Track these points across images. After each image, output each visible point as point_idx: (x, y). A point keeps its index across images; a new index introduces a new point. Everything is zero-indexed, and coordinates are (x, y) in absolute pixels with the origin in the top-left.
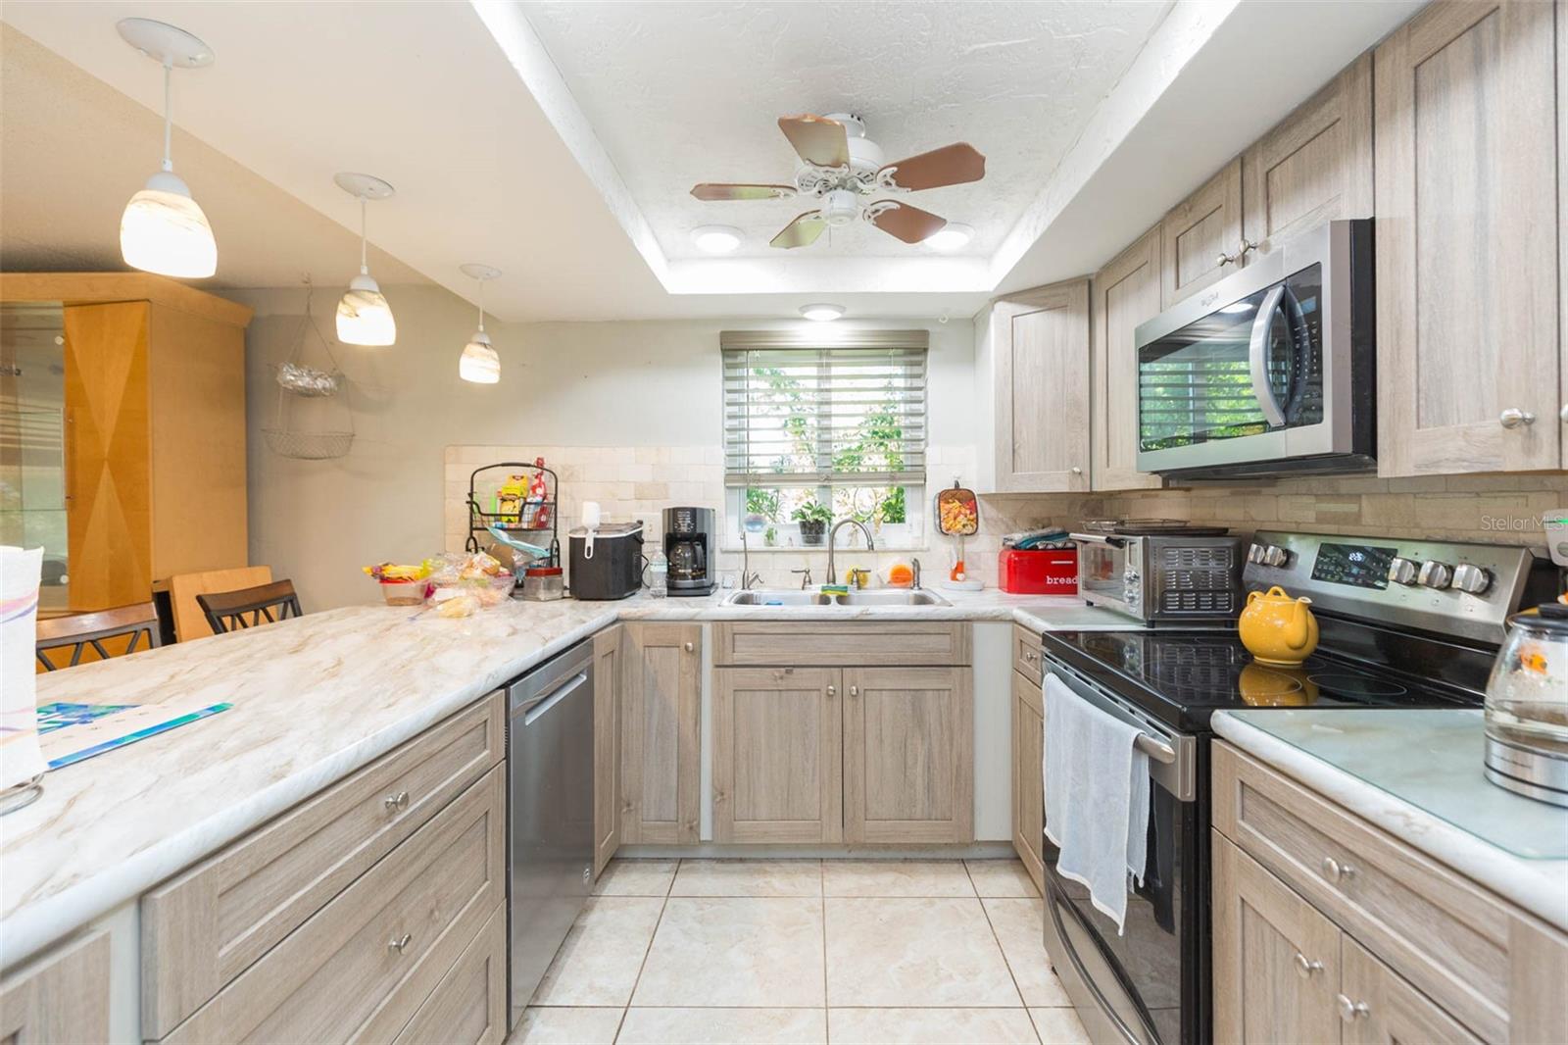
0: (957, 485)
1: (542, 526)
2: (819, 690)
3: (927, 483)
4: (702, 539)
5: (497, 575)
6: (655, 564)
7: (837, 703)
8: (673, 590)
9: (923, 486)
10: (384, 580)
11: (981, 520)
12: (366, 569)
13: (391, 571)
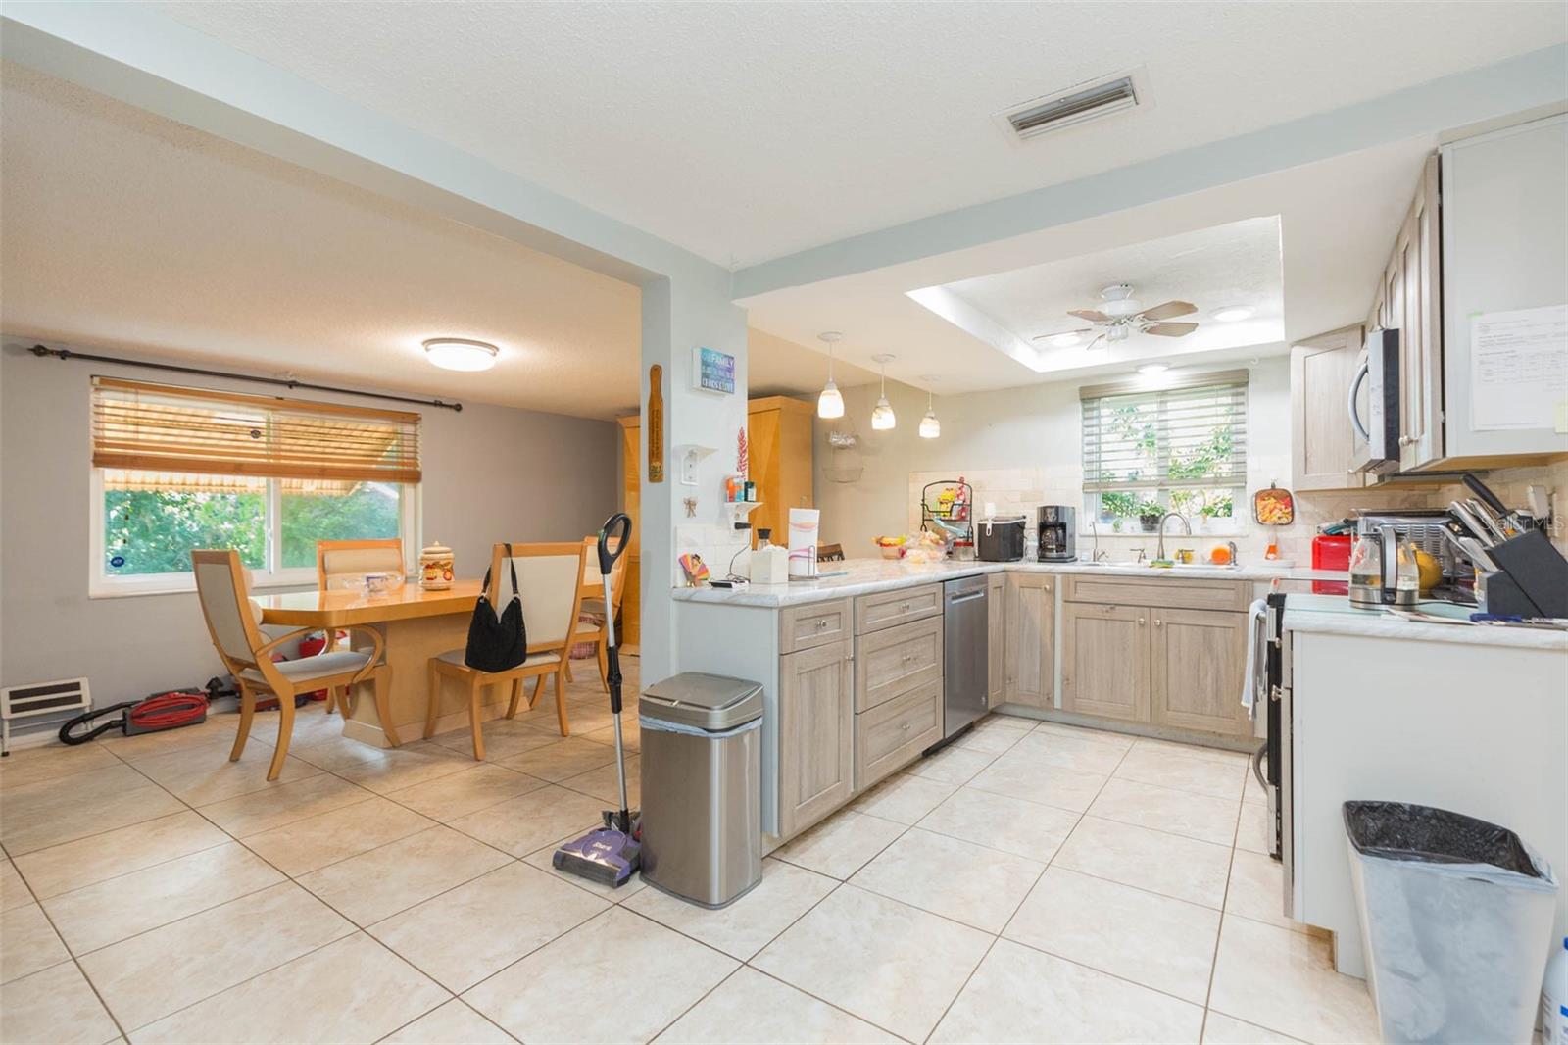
0: (1273, 487)
1: (963, 518)
2: (1133, 621)
3: (1247, 486)
4: (1063, 526)
5: (937, 543)
6: (1031, 541)
7: (1147, 631)
8: (1042, 558)
9: (1244, 487)
10: (882, 545)
11: (1296, 513)
12: (874, 539)
13: (885, 541)
